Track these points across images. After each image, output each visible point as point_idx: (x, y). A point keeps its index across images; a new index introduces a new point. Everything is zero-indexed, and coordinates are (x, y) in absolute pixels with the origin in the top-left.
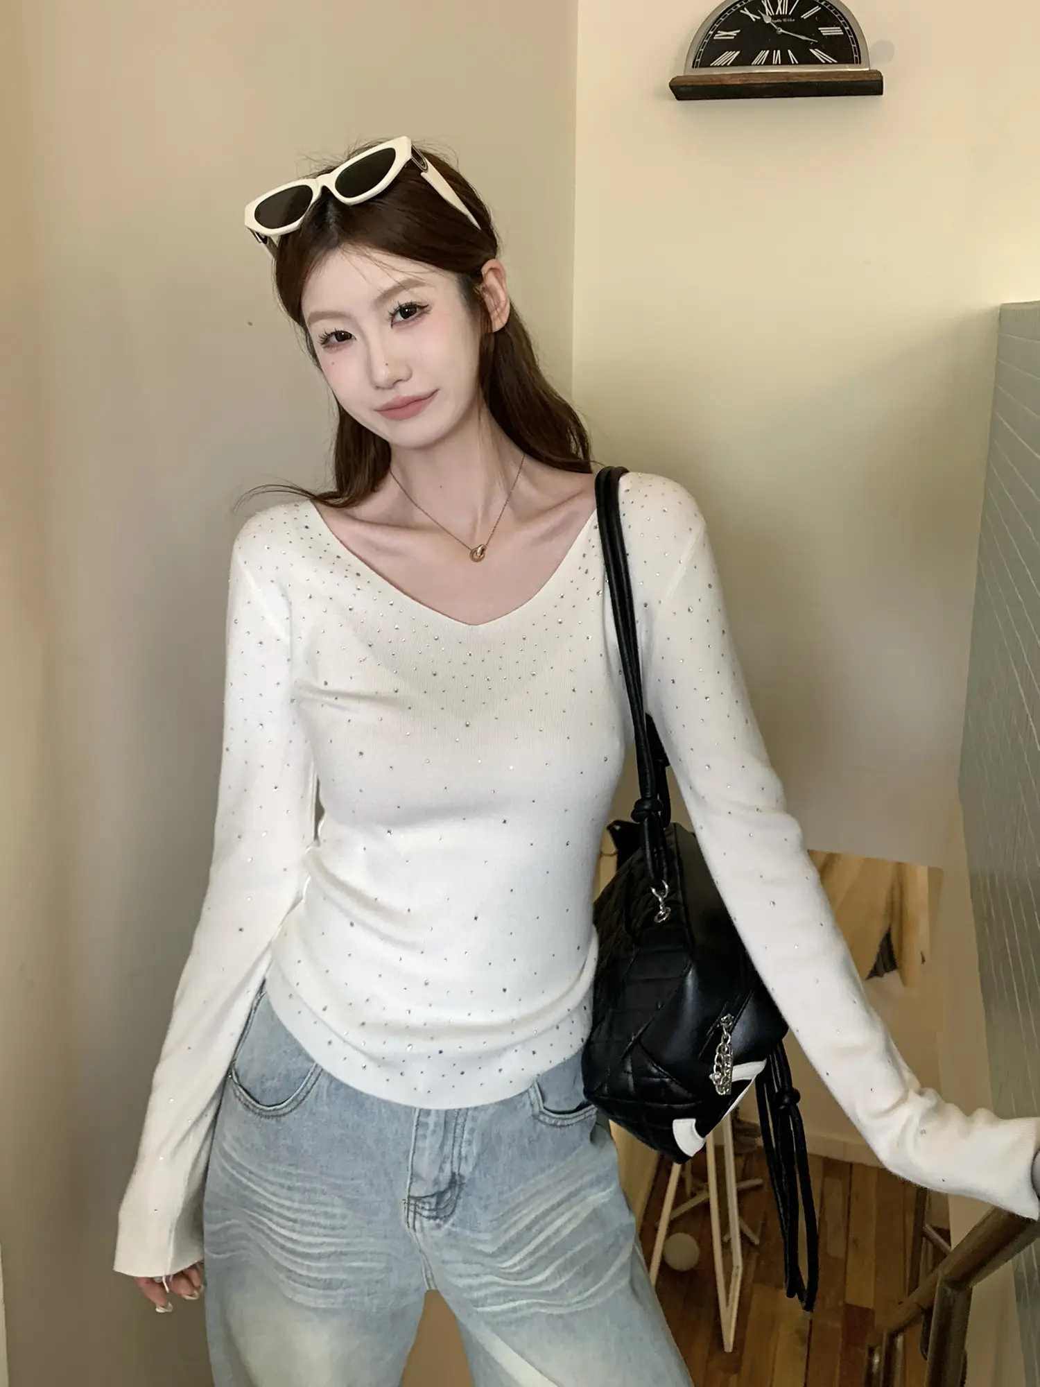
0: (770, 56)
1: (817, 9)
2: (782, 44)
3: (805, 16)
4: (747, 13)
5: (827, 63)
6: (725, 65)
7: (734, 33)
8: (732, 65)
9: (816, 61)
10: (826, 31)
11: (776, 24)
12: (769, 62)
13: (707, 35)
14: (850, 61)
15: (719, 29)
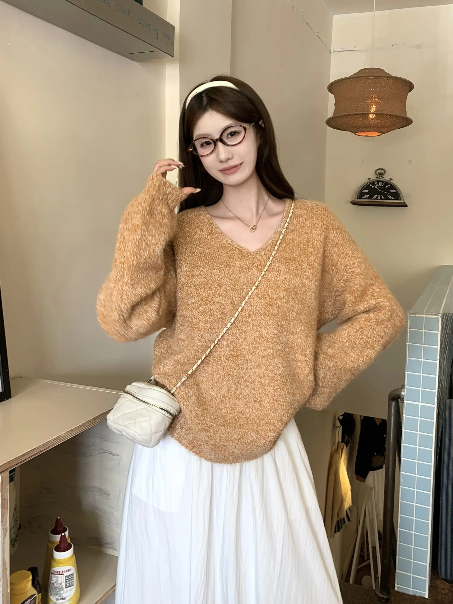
0: (377, 196)
1: (389, 185)
2: (380, 194)
3: (386, 187)
4: (371, 185)
5: (392, 199)
6: (365, 199)
7: (368, 190)
8: (367, 199)
9: (389, 199)
10: (392, 191)
11: (379, 189)
12: (377, 199)
13: (360, 191)
14: (398, 199)
15: (364, 189)
